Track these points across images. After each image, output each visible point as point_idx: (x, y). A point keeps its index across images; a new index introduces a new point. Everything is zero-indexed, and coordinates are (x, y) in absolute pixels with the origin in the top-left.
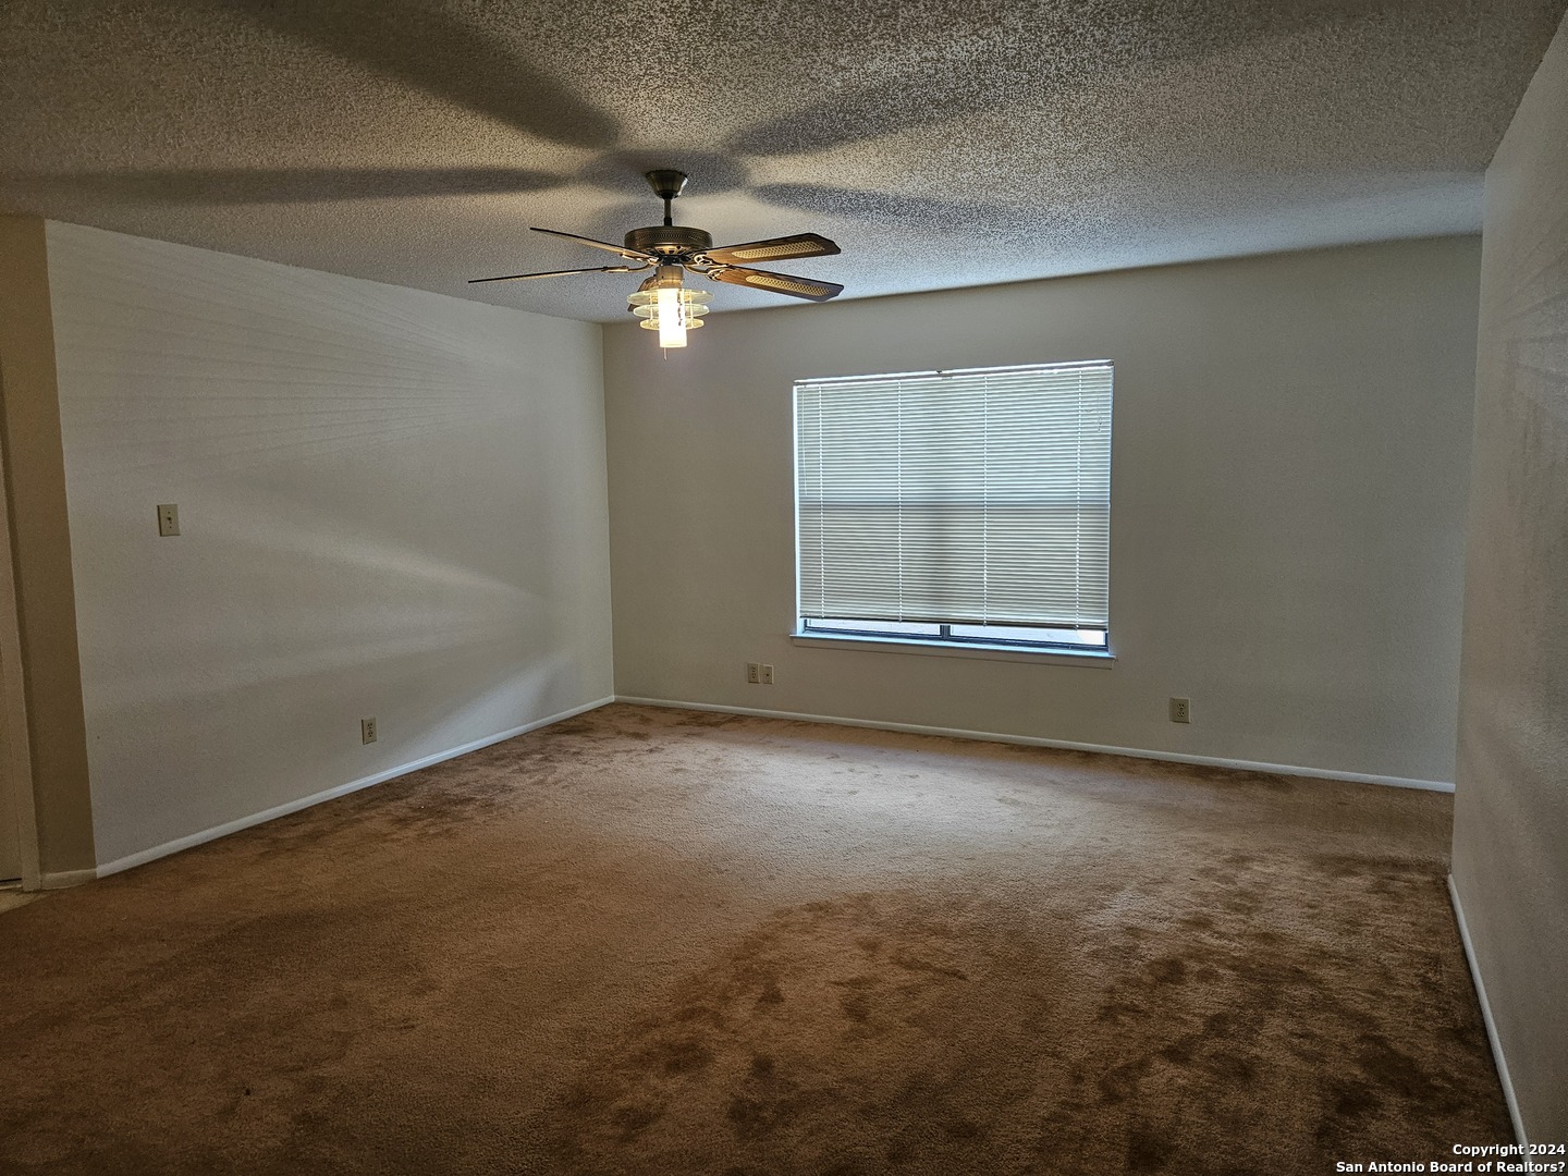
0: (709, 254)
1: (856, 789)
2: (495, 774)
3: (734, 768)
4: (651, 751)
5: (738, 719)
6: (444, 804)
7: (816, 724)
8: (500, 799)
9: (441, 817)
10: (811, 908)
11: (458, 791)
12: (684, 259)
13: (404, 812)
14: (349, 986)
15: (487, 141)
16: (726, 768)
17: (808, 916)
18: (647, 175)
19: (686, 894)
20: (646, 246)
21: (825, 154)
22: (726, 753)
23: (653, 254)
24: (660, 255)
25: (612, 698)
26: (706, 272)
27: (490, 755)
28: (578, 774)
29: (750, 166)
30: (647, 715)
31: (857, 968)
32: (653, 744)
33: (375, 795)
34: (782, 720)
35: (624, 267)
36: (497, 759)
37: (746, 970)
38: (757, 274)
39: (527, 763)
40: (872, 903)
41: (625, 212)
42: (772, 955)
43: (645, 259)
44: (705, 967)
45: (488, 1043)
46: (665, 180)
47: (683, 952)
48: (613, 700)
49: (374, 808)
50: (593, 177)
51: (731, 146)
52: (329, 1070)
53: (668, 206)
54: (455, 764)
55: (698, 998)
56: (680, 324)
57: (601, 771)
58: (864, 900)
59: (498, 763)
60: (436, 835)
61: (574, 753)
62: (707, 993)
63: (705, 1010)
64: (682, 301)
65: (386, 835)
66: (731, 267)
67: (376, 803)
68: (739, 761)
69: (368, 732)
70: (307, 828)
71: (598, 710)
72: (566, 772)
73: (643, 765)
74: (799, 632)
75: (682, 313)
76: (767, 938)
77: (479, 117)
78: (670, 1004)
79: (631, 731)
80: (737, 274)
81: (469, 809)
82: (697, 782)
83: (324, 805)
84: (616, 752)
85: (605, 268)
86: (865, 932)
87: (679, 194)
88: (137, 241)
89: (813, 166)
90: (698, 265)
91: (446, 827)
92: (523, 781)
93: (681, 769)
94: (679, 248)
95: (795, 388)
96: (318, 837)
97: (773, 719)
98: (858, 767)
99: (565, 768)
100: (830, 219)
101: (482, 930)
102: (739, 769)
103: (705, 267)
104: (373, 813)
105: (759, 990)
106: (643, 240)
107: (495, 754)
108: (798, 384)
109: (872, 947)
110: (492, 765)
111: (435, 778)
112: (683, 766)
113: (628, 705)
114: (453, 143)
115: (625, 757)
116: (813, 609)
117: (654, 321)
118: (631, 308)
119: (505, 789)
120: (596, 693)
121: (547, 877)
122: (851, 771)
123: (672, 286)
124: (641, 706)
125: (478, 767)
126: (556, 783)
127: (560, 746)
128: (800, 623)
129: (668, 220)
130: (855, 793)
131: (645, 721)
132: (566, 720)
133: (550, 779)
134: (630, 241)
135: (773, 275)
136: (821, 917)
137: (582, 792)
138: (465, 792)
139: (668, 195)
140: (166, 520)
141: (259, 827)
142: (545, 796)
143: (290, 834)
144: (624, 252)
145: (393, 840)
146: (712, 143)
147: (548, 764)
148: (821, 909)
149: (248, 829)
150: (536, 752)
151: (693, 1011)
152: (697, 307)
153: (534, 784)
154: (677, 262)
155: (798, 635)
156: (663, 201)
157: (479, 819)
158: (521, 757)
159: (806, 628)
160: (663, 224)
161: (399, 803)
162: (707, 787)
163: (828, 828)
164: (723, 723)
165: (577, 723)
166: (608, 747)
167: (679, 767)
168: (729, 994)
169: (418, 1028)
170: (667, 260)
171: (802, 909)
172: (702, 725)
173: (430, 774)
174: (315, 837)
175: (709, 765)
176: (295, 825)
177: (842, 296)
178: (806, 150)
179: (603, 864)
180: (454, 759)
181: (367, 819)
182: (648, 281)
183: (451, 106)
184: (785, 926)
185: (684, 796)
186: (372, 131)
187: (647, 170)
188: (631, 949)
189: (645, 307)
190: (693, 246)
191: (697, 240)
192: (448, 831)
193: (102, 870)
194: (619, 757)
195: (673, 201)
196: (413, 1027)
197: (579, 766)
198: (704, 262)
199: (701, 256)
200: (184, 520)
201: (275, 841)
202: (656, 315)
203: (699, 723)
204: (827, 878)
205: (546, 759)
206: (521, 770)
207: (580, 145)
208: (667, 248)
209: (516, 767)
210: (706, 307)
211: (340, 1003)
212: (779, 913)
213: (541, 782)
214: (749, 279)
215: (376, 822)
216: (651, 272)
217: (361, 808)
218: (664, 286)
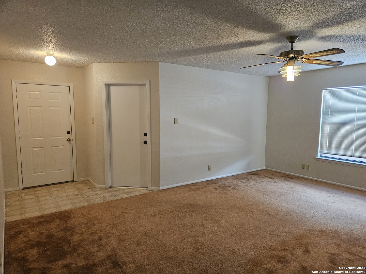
0: (303, 56)
1: (335, 202)
2: (236, 182)
3: (297, 190)
4: (274, 182)
5: (298, 178)
6: (224, 186)
7: (322, 182)
8: (237, 188)
9: (224, 189)
10: (320, 231)
11: (227, 184)
12: (295, 58)
13: (216, 187)
14: (204, 222)
15: (248, 35)
16: (295, 190)
17: (319, 233)
18: (287, 38)
19: (283, 220)
20: (285, 56)
21: (342, 26)
22: (295, 186)
23: (287, 58)
24: (289, 58)
25: (264, 168)
26: (302, 61)
27: (235, 177)
28: (255, 185)
29: (317, 32)
30: (273, 173)
31: (334, 250)
32: (275, 180)
33: (210, 182)
34: (311, 180)
35: (279, 62)
36: (236, 178)
37: (300, 243)
38: (317, 60)
39: (243, 180)
40: (339, 234)
41: (280, 48)
42: (308, 241)
43: (285, 59)
44: (288, 239)
45: (233, 243)
46: (292, 39)
47: (282, 234)
48: (264, 169)
49: (210, 185)
50: (272, 40)
51: (313, 27)
52: (200, 239)
53: (292, 45)
54: (227, 178)
55: (286, 246)
56: (293, 75)
57: (261, 185)
58: (336, 232)
59: (236, 179)
60: (223, 193)
61: (254, 180)
62: (288, 246)
63: (288, 250)
64: (294, 69)
65: (212, 191)
66: (309, 59)
67: (210, 184)
68: (298, 188)
69: (209, 168)
70: (197, 187)
71: (260, 170)
72: (252, 184)
73: (272, 185)
74: (319, 156)
75: (294, 72)
76: (306, 236)
77: (247, 29)
78: (278, 246)
79: (269, 177)
80: (311, 61)
81: (230, 189)
82: (286, 192)
83: (200, 182)
84: (265, 181)
85: (274, 62)
86: (336, 241)
87: (296, 41)
88: (174, 65)
89: (337, 30)
90: (300, 59)
91: (225, 192)
92: (243, 184)
93: (282, 188)
94: (294, 55)
95: (323, 91)
96: (199, 189)
97: (309, 179)
98: (335, 196)
99: (252, 183)
100: (340, 44)
101: (233, 217)
102: (298, 190)
103: (302, 59)
104: (210, 186)
105: (303, 249)
106: (285, 54)
107: (236, 177)
108: (324, 90)
109: (338, 246)
110: (235, 179)
111: (222, 180)
112: (282, 187)
113: (268, 170)
114: (240, 36)
115: (267, 183)
116: (323, 151)
117: (286, 75)
118: (279, 72)
119: (238, 186)
120: (261, 166)
121: (247, 208)
122: (333, 196)
123: (292, 65)
124: (272, 171)
125: (232, 179)
126: (250, 186)
127: (251, 177)
128: (319, 154)
129: (292, 49)
130: (334, 203)
131: (272, 175)
132: (252, 172)
133: (248, 185)
134: (281, 55)
135: (322, 60)
136: (323, 234)
137: (256, 189)
138: (229, 185)
139: (292, 42)
140: (176, 121)
141: (188, 185)
142: (247, 189)
143: (194, 187)
144: (280, 58)
145: (214, 192)
146: (307, 27)
147: (248, 181)
148: (323, 232)
149: (186, 185)
150: (245, 178)
151: (285, 249)
152: (298, 70)
153: (245, 185)
154: (294, 59)
155: (318, 157)
156: (291, 44)
157: (232, 191)
158: (242, 179)
159: (321, 156)
160: (290, 50)
161: (215, 185)
162: (289, 194)
163: (325, 211)
164: (294, 178)
165: (255, 173)
166: (263, 180)
167: (281, 187)
168: (295, 247)
169: (219, 235)
170: (291, 59)
171: (317, 231)
172: (288, 178)
173: (222, 179)
174: (198, 189)
175: (290, 188)
176: (194, 186)
177: (343, 65)
178: (336, 25)
179: (261, 208)
180: (227, 177)
181: (209, 187)
182: (285, 65)
183: (241, 28)
184: (311, 234)
185: (283, 195)
186: (223, 36)
187: (287, 37)
188: (268, 230)
189: (284, 71)
190: (298, 55)
191: (300, 53)
192: (225, 193)
193: (161, 188)
194: (266, 183)
195: (294, 44)
196: (217, 234)
197: (256, 183)
198: (301, 58)
199: (301, 57)
200: (179, 121)
201: (191, 188)
202: (286, 73)
203: (287, 177)
204: (325, 224)
205: (248, 180)
206: (242, 182)
207: (271, 33)
208: (291, 56)
209: (240, 181)
210: (301, 70)
211: (202, 225)
212: (310, 230)
213: (246, 185)
214: (314, 62)
215: (210, 188)
216: (286, 62)
217: (207, 184)
218: (289, 66)
